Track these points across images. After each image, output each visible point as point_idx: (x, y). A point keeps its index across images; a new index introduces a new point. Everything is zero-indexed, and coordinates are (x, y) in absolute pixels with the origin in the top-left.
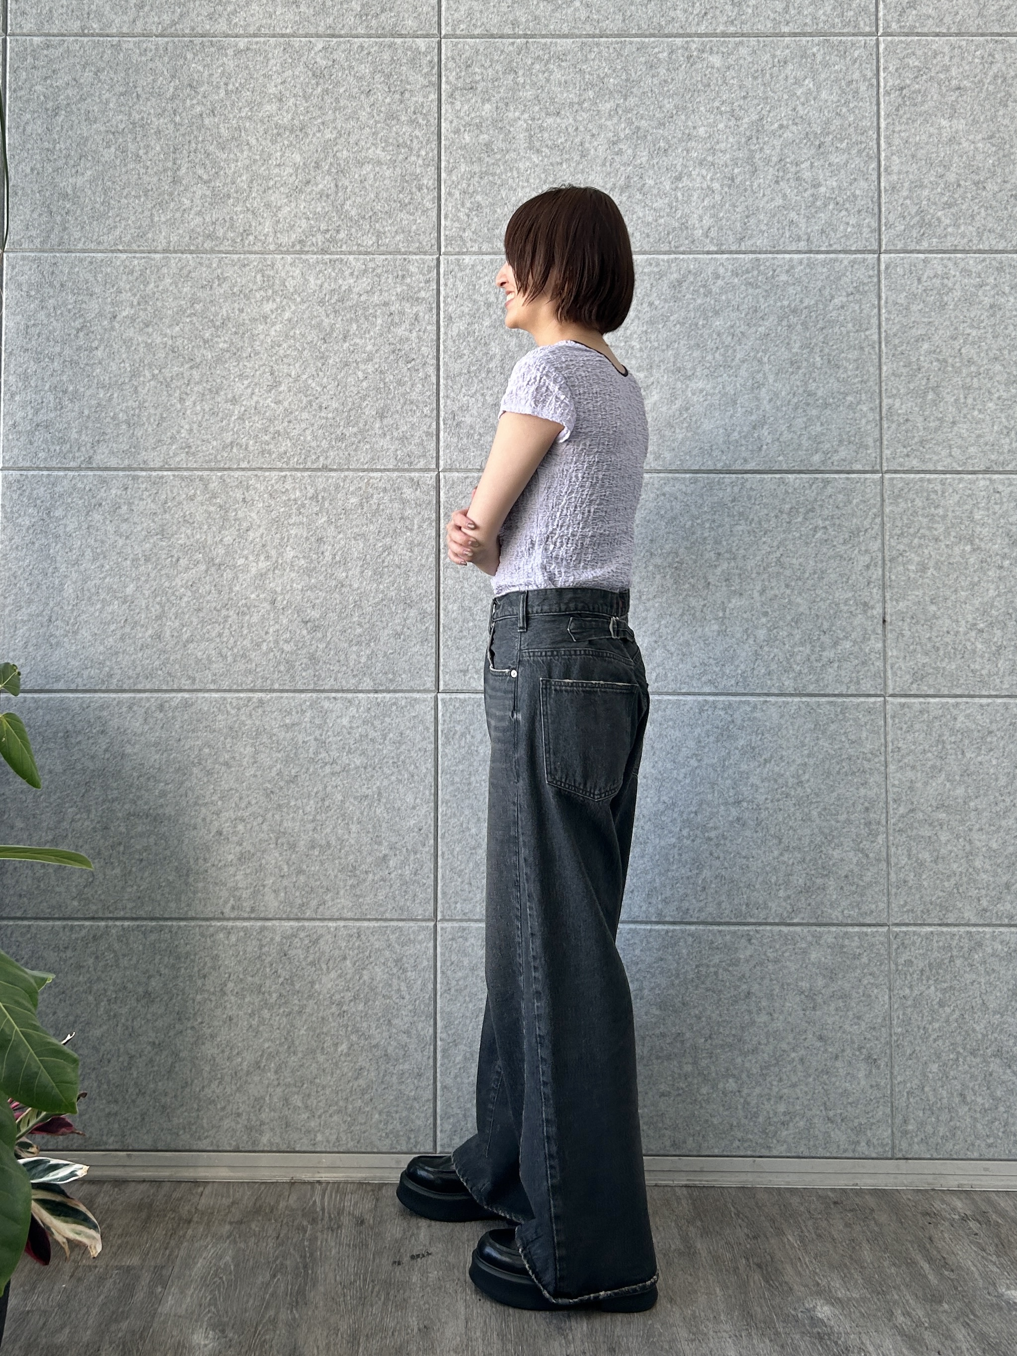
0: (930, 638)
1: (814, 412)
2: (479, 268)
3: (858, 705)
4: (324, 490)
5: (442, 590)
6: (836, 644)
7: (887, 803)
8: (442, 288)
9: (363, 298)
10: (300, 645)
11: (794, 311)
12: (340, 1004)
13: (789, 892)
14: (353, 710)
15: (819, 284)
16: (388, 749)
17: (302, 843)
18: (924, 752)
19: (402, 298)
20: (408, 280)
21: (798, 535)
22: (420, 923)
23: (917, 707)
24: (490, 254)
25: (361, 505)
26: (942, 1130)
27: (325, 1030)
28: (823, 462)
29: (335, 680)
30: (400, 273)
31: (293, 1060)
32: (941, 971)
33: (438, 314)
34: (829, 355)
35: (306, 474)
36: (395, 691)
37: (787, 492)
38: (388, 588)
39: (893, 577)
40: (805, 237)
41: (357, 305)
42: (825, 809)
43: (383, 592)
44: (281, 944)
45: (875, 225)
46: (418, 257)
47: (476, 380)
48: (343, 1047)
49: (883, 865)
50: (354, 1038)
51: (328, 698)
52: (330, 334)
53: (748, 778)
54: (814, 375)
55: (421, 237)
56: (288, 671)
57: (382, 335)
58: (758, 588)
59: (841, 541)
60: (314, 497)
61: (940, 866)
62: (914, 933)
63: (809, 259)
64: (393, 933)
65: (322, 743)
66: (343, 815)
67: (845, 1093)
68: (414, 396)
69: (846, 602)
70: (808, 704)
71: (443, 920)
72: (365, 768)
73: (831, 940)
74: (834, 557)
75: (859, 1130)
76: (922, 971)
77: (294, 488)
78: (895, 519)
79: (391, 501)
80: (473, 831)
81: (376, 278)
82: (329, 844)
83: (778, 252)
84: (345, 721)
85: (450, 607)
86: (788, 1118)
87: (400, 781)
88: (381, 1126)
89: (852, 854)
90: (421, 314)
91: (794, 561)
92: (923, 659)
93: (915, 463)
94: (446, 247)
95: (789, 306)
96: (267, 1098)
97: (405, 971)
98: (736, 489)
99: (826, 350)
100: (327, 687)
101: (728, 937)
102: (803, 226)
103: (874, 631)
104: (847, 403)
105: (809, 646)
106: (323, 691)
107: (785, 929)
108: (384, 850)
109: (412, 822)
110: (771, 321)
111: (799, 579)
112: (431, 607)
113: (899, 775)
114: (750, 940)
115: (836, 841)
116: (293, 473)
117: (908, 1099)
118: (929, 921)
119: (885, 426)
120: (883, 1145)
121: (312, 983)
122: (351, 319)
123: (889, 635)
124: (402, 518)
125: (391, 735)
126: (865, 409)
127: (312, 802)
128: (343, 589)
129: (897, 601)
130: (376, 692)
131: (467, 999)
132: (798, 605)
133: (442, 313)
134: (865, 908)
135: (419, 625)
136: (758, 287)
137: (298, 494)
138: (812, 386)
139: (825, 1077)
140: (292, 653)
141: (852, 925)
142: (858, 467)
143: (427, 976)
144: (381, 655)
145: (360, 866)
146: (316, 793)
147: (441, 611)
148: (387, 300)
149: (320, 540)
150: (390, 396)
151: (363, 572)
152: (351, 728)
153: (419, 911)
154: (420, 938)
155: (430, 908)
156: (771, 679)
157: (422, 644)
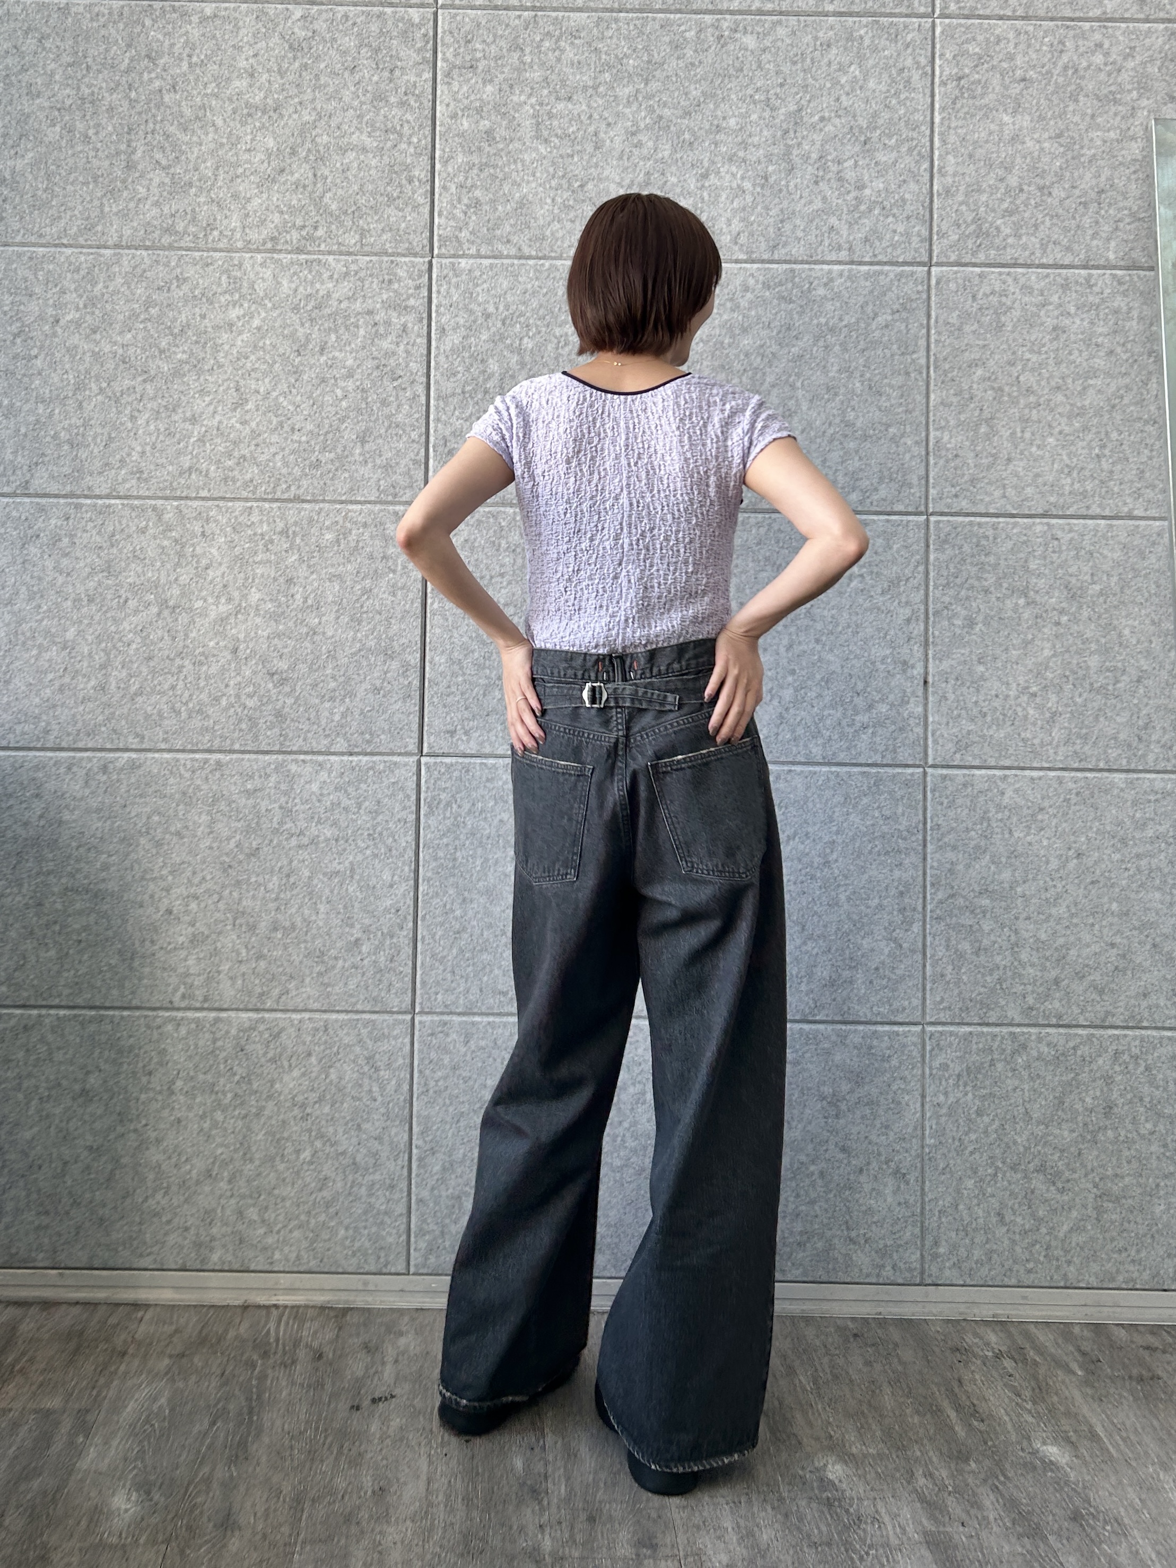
0: (976, 702)
1: (852, 445)
2: (477, 273)
3: (894, 776)
4: (296, 523)
5: (428, 640)
6: (870, 707)
7: (925, 887)
8: (434, 295)
9: (343, 306)
10: (265, 700)
11: (832, 330)
12: (303, 1106)
13: (811, 986)
14: (324, 775)
15: (861, 300)
16: (363, 819)
17: (264, 924)
18: (967, 830)
19: (389, 306)
20: (396, 286)
22: (395, 1016)
23: (960, 780)
24: (489, 257)
25: (338, 541)
26: (977, 1254)
27: (286, 1135)
28: (861, 502)
29: (305, 740)
30: (386, 277)
31: (249, 1169)
32: (980, 1076)
33: (429, 326)
34: (870, 380)
35: (275, 505)
36: (372, 754)
38: (367, 636)
39: (937, 633)
40: (846, 246)
41: (336, 313)
42: (854, 893)
43: (361, 641)
44: (236, 1038)
45: (925, 233)
46: (407, 259)
47: (471, 403)
48: (306, 1155)
49: (918, 957)
50: (318, 1144)
51: (296, 761)
52: (305, 346)
54: (852, 403)
55: (411, 237)
56: (250, 730)
57: (364, 348)
58: (785, 642)
59: (879, 591)
60: (284, 532)
61: (982, 958)
62: (951, 1033)
63: (850, 271)
64: (365, 1027)
65: (287, 812)
66: (310, 893)
67: (870, 1211)
68: (400, 418)
69: (883, 661)
70: (838, 775)
71: (422, 1012)
72: (337, 840)
73: (857, 1040)
74: (870, 610)
75: (883, 1253)
76: (959, 1076)
77: (261, 521)
78: (940, 568)
79: (372, 537)
80: (458, 913)
81: (359, 283)
82: (293, 927)
83: (816, 262)
84: (315, 787)
85: (437, 659)
86: (805, 1237)
87: (375, 856)
88: (347, 1243)
89: (885, 942)
90: (410, 325)
91: (826, 613)
92: (968, 726)
93: (964, 505)
94: (440, 248)
95: (827, 324)
96: (219, 1211)
97: (377, 1070)
98: (762, 531)
99: (868, 375)
100: (295, 749)
102: (845, 233)
103: (913, 693)
104: (890, 435)
105: (840, 709)
106: (291, 753)
107: (806, 1027)
108: (356, 933)
109: (389, 902)
110: (807, 339)
111: (831, 633)
112: (415, 659)
113: (937, 856)
115: (866, 928)
116: (260, 504)
117: (940, 1218)
118: (967, 1020)
119: (932, 462)
120: (910, 1270)
121: (272, 1082)
122: (330, 329)
123: (931, 698)
124: (384, 557)
125: (367, 803)
126: (909, 443)
127: (275, 878)
128: (315, 637)
129: (941, 660)
130: (351, 754)
131: (448, 1102)
132: (829, 663)
133: (433, 324)
134: (896, 1004)
135: (401, 680)
136: (791, 301)
137: (265, 527)
138: (851, 415)
139: (847, 1193)
140: (255, 709)
141: (882, 1023)
142: (900, 507)
143: (402, 1076)
144: (357, 713)
145: (329, 950)
146: (281, 868)
147: (427, 664)
148: (371, 308)
149: (290, 581)
150: (373, 419)
151: (338, 618)
152: (321, 795)
153: (394, 1002)
154: (395, 1033)
155: (408, 999)
156: (797, 746)
157: (404, 701)
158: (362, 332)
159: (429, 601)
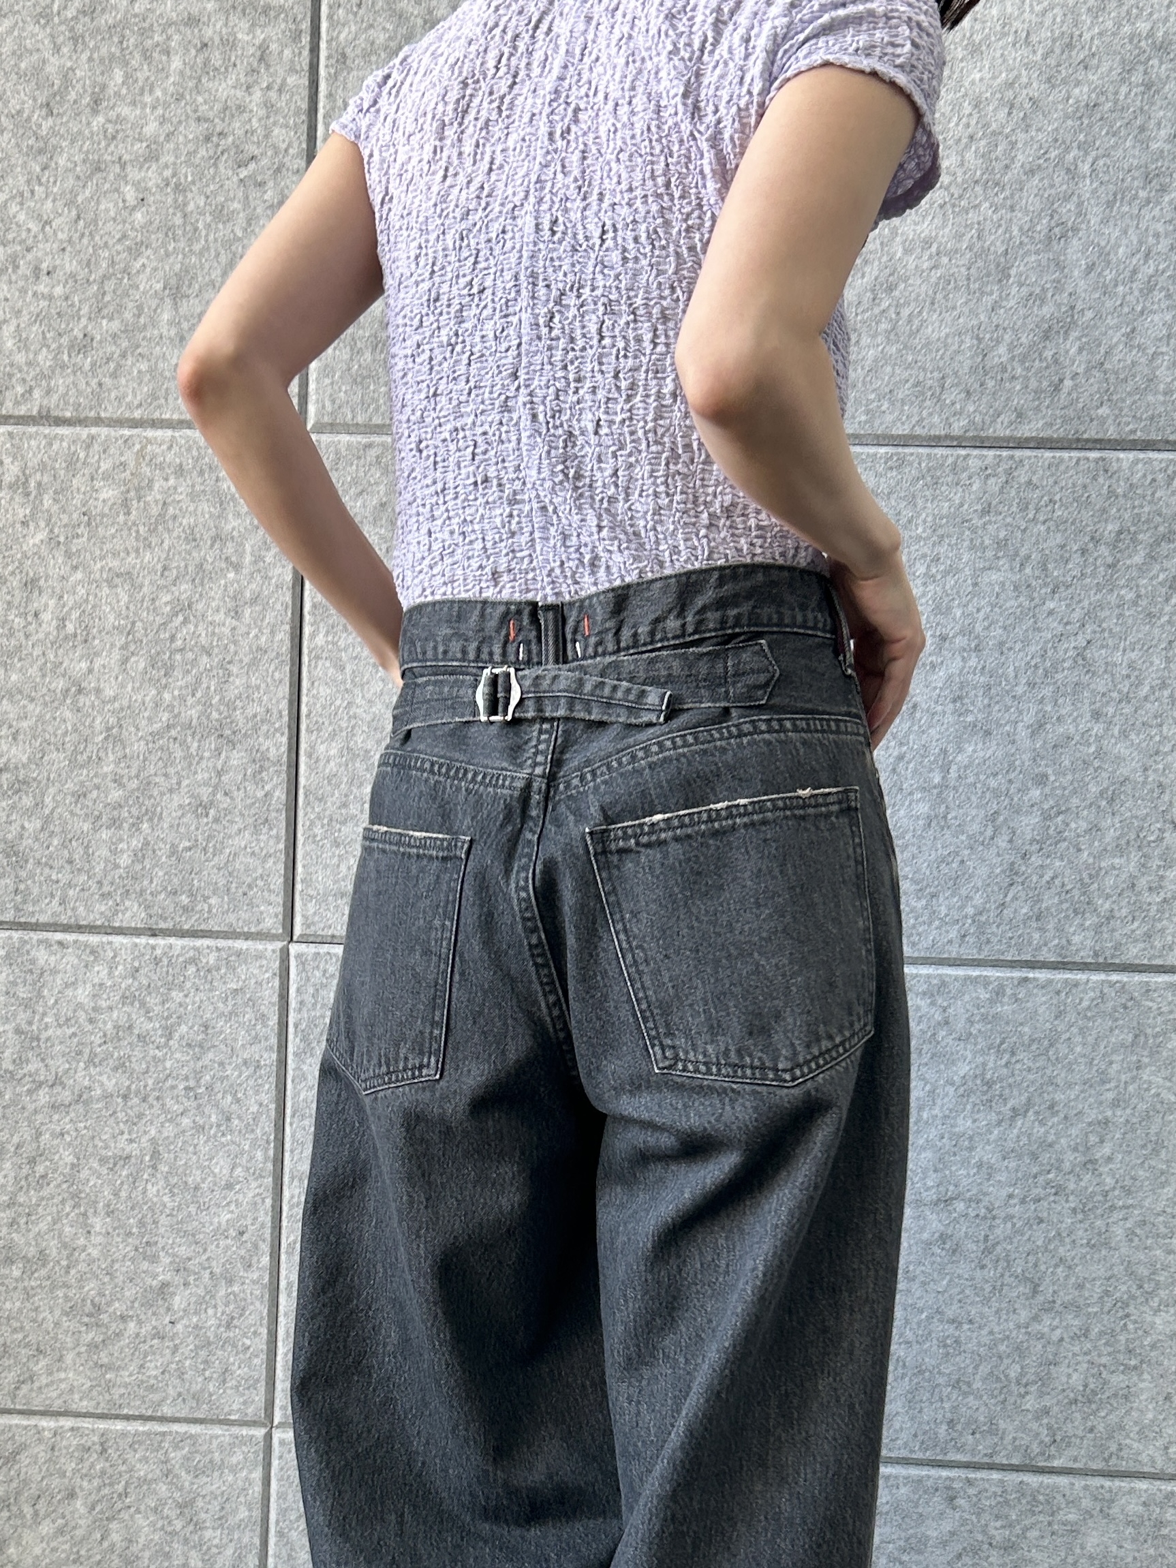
4: (43, 467)
5: (304, 710)
13: (1047, 1401)
14: (100, 972)
16: (176, 1059)
21: (1130, 596)
22: (235, 1430)
25: (126, 504)
29: (62, 902)
33: (315, 49)
36: (194, 934)
37: (1112, 493)
41: (124, 24)
42: (1144, 1223)
43: (170, 708)
52: (62, 93)
53: (971, 1149)
57: (179, 98)
58: (1029, 718)
64: (177, 1447)
65: (31, 1040)
66: (75, 1196)
70: (1122, 989)
72: (126, 1097)
73: (1134, 1508)
79: (193, 496)
82: (43, 1257)
84: (82, 994)
85: (322, 748)
90: (274, 47)
98: (994, 484)
100: (43, 919)
101: (903, 1490)
106: (36, 927)
108: (163, 1273)
109: (225, 1217)
111: (1127, 699)
114: (952, 1499)
122: (112, 57)
124: (216, 537)
125: (184, 1029)
128: (82, 699)
130: (153, 933)
132: (1117, 760)
135: (250, 787)
143: (246, 1540)
144: (163, 851)
145: (109, 1304)
146: (18, 1147)
147: (303, 759)
148: (195, 11)
149: (31, 584)
150: (197, 247)
151: (125, 661)
152: (95, 1009)
153: (233, 1405)
154: (234, 1460)
155: (259, 1398)
156: (1041, 929)
157: (256, 831)
158: (176, 63)
159: (307, 630)
